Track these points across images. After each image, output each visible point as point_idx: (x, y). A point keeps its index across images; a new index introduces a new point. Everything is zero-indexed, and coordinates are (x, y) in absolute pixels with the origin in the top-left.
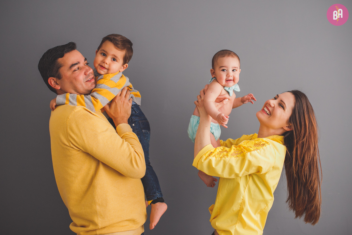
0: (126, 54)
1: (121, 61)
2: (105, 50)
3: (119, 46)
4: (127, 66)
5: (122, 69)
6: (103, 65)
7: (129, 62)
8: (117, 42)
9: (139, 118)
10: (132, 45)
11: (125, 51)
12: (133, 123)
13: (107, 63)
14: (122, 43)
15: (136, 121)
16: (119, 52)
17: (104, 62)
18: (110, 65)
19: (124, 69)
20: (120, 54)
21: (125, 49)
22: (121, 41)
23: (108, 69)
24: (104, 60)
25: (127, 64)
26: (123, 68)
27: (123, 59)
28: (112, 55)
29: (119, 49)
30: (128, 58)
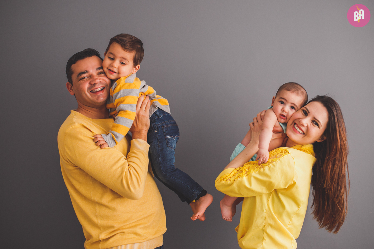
0: (135, 55)
1: (131, 63)
2: (113, 53)
3: (127, 47)
4: (139, 67)
5: (135, 71)
6: (112, 69)
7: (141, 63)
8: (125, 43)
9: (162, 123)
10: (143, 45)
11: (134, 52)
12: (156, 130)
13: (116, 67)
14: (130, 44)
15: (159, 127)
16: (128, 53)
17: (112, 66)
18: (118, 68)
19: (137, 71)
20: (129, 56)
21: (135, 50)
22: (129, 41)
23: (118, 73)
24: (112, 63)
25: (139, 65)
26: (135, 69)
27: (132, 60)
28: (121, 57)
29: (127, 50)
30: (138, 59)
